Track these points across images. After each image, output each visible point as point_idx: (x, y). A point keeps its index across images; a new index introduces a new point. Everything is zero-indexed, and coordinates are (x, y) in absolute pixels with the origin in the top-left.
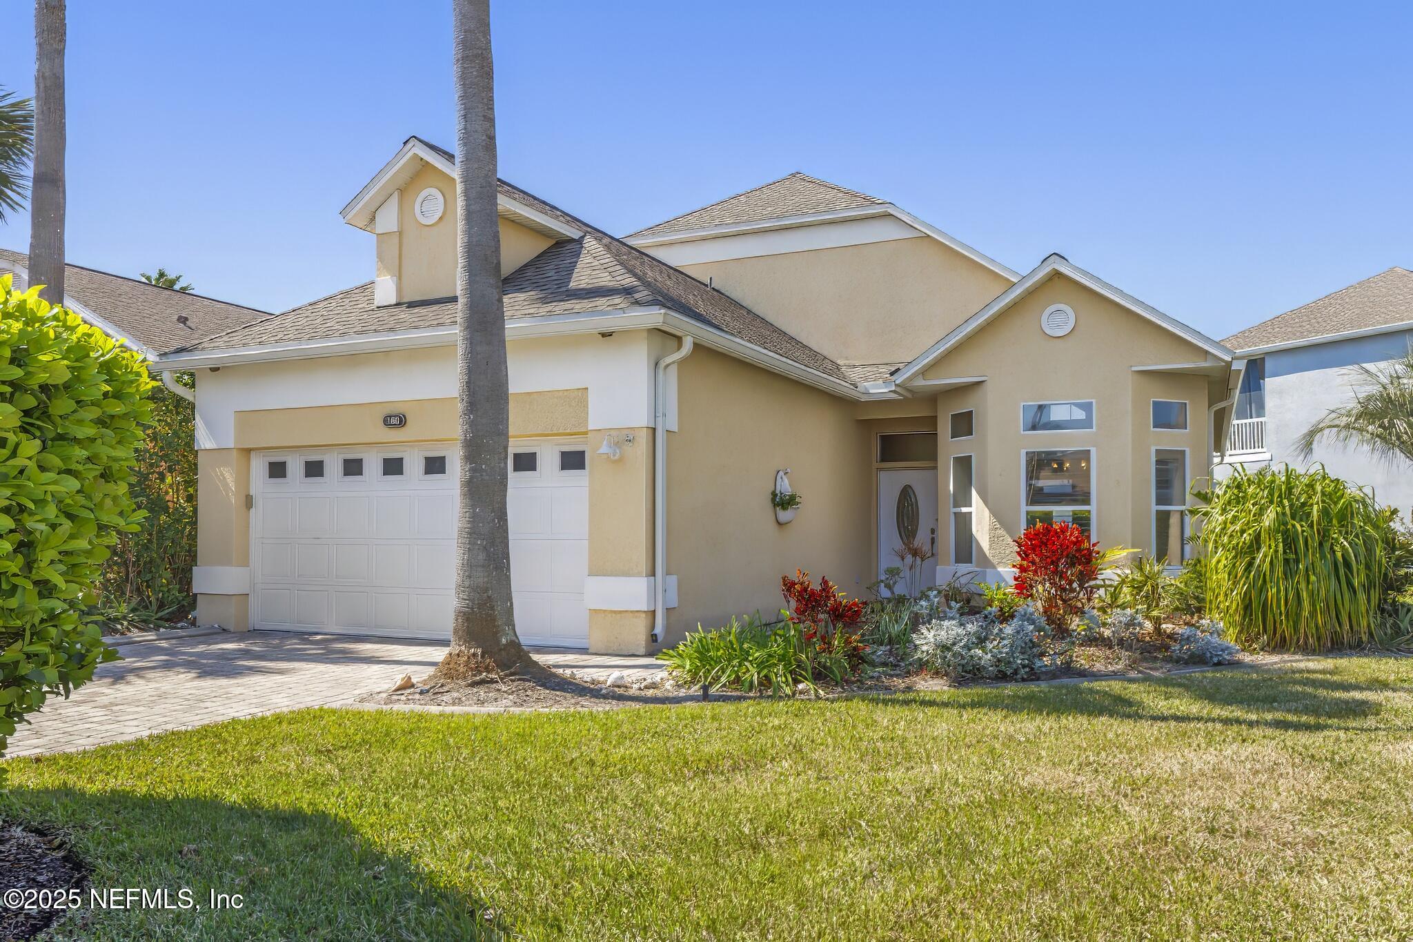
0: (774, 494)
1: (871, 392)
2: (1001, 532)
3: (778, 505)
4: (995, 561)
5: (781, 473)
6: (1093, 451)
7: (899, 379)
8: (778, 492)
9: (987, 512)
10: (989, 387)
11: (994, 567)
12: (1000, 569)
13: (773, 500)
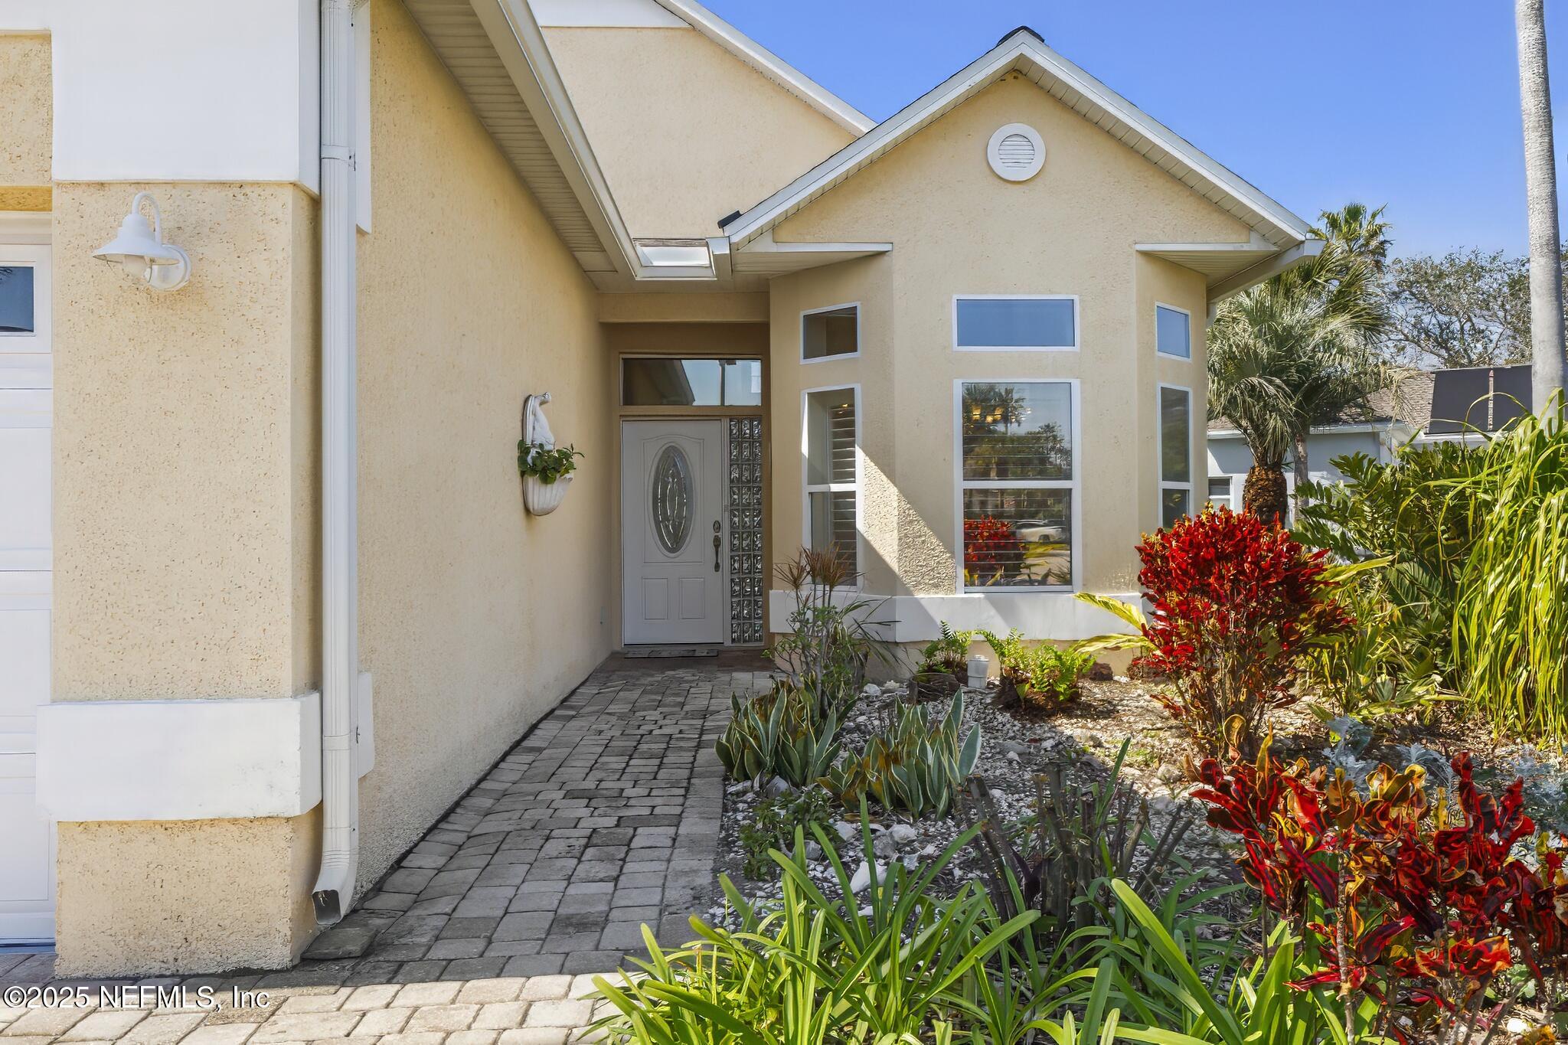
0: (523, 449)
1: (655, 263)
2: (920, 527)
3: (533, 470)
4: (910, 581)
5: (531, 403)
6: (1076, 384)
7: (739, 232)
8: (529, 442)
9: (893, 491)
10: (897, 262)
11: (908, 592)
12: (919, 595)
13: (522, 460)
